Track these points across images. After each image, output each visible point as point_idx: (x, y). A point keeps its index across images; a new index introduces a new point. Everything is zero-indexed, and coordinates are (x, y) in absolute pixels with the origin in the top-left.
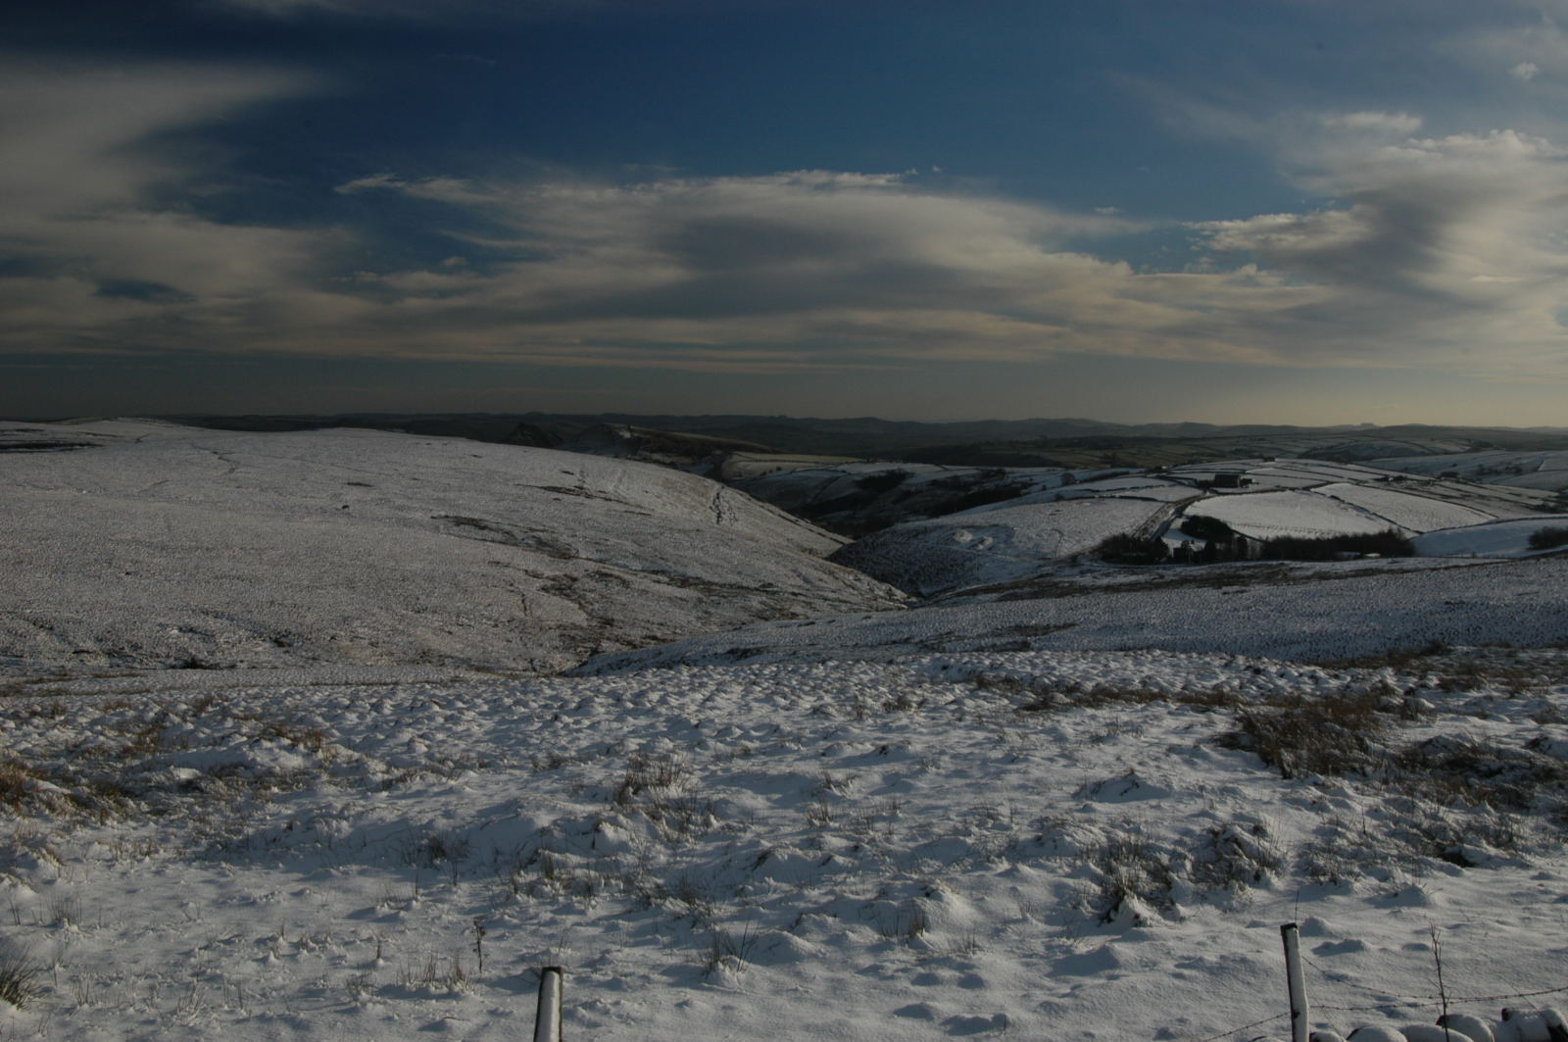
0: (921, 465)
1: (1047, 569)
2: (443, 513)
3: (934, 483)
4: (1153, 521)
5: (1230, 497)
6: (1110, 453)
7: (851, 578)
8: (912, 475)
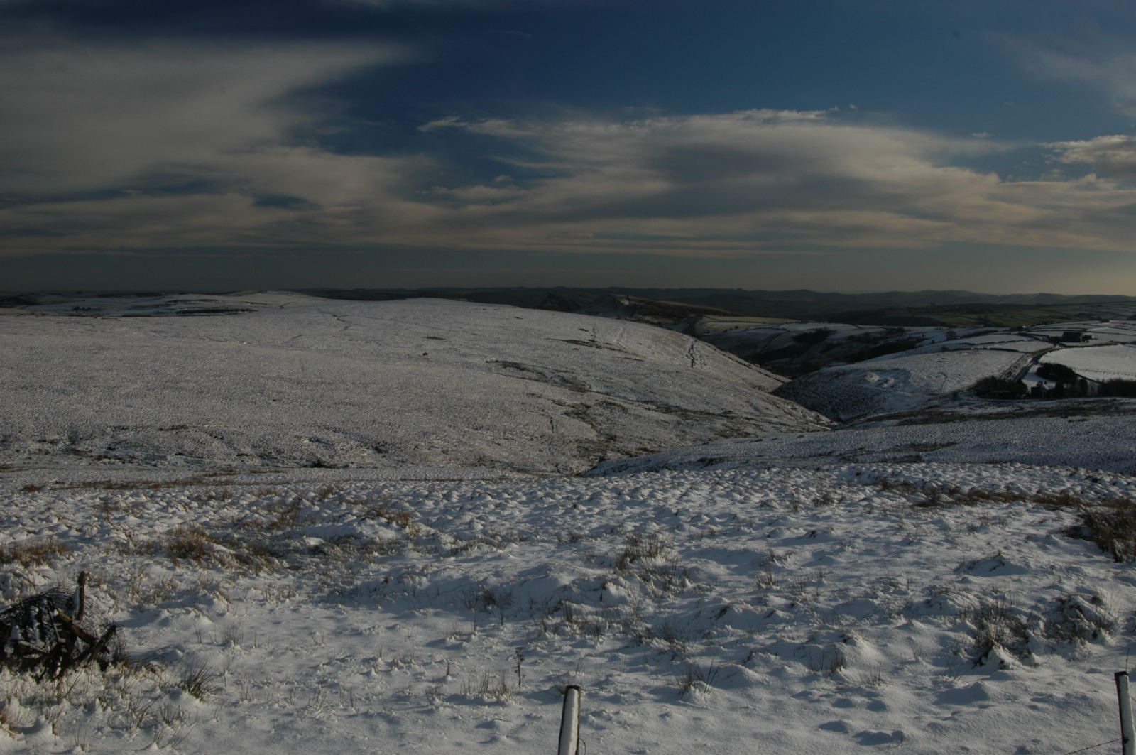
0: (841, 325)
1: (936, 402)
2: (494, 359)
3: (851, 338)
4: (1015, 367)
5: (1075, 349)
6: (983, 316)
7: (789, 407)
8: (835, 332)
